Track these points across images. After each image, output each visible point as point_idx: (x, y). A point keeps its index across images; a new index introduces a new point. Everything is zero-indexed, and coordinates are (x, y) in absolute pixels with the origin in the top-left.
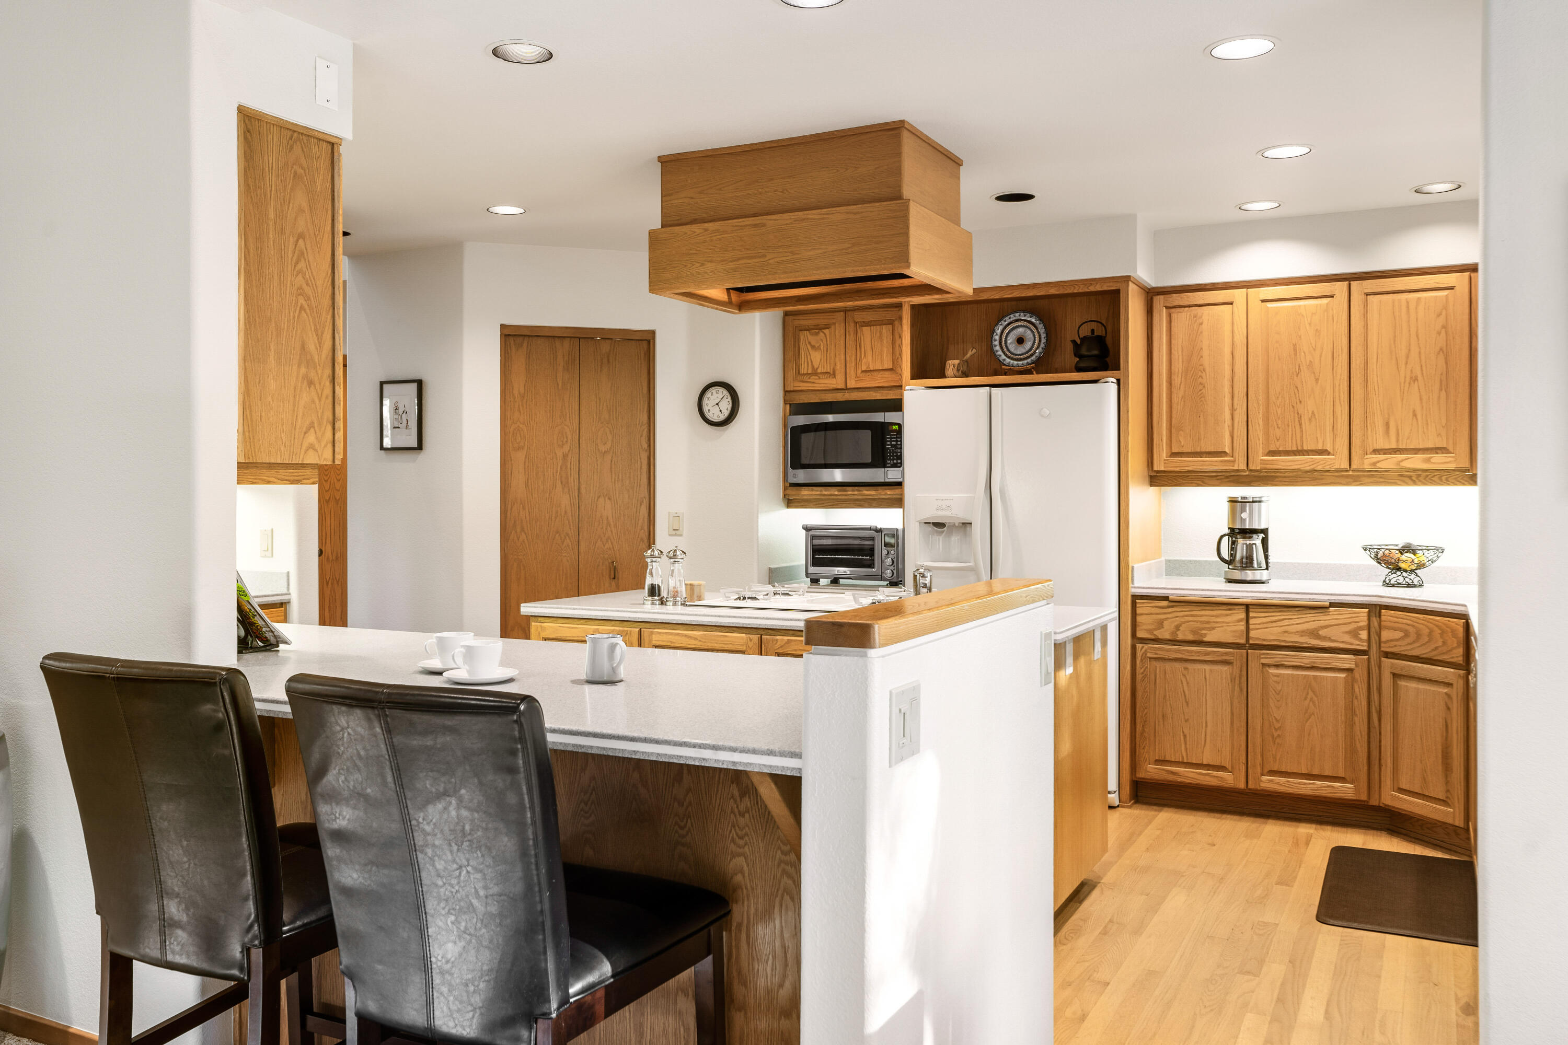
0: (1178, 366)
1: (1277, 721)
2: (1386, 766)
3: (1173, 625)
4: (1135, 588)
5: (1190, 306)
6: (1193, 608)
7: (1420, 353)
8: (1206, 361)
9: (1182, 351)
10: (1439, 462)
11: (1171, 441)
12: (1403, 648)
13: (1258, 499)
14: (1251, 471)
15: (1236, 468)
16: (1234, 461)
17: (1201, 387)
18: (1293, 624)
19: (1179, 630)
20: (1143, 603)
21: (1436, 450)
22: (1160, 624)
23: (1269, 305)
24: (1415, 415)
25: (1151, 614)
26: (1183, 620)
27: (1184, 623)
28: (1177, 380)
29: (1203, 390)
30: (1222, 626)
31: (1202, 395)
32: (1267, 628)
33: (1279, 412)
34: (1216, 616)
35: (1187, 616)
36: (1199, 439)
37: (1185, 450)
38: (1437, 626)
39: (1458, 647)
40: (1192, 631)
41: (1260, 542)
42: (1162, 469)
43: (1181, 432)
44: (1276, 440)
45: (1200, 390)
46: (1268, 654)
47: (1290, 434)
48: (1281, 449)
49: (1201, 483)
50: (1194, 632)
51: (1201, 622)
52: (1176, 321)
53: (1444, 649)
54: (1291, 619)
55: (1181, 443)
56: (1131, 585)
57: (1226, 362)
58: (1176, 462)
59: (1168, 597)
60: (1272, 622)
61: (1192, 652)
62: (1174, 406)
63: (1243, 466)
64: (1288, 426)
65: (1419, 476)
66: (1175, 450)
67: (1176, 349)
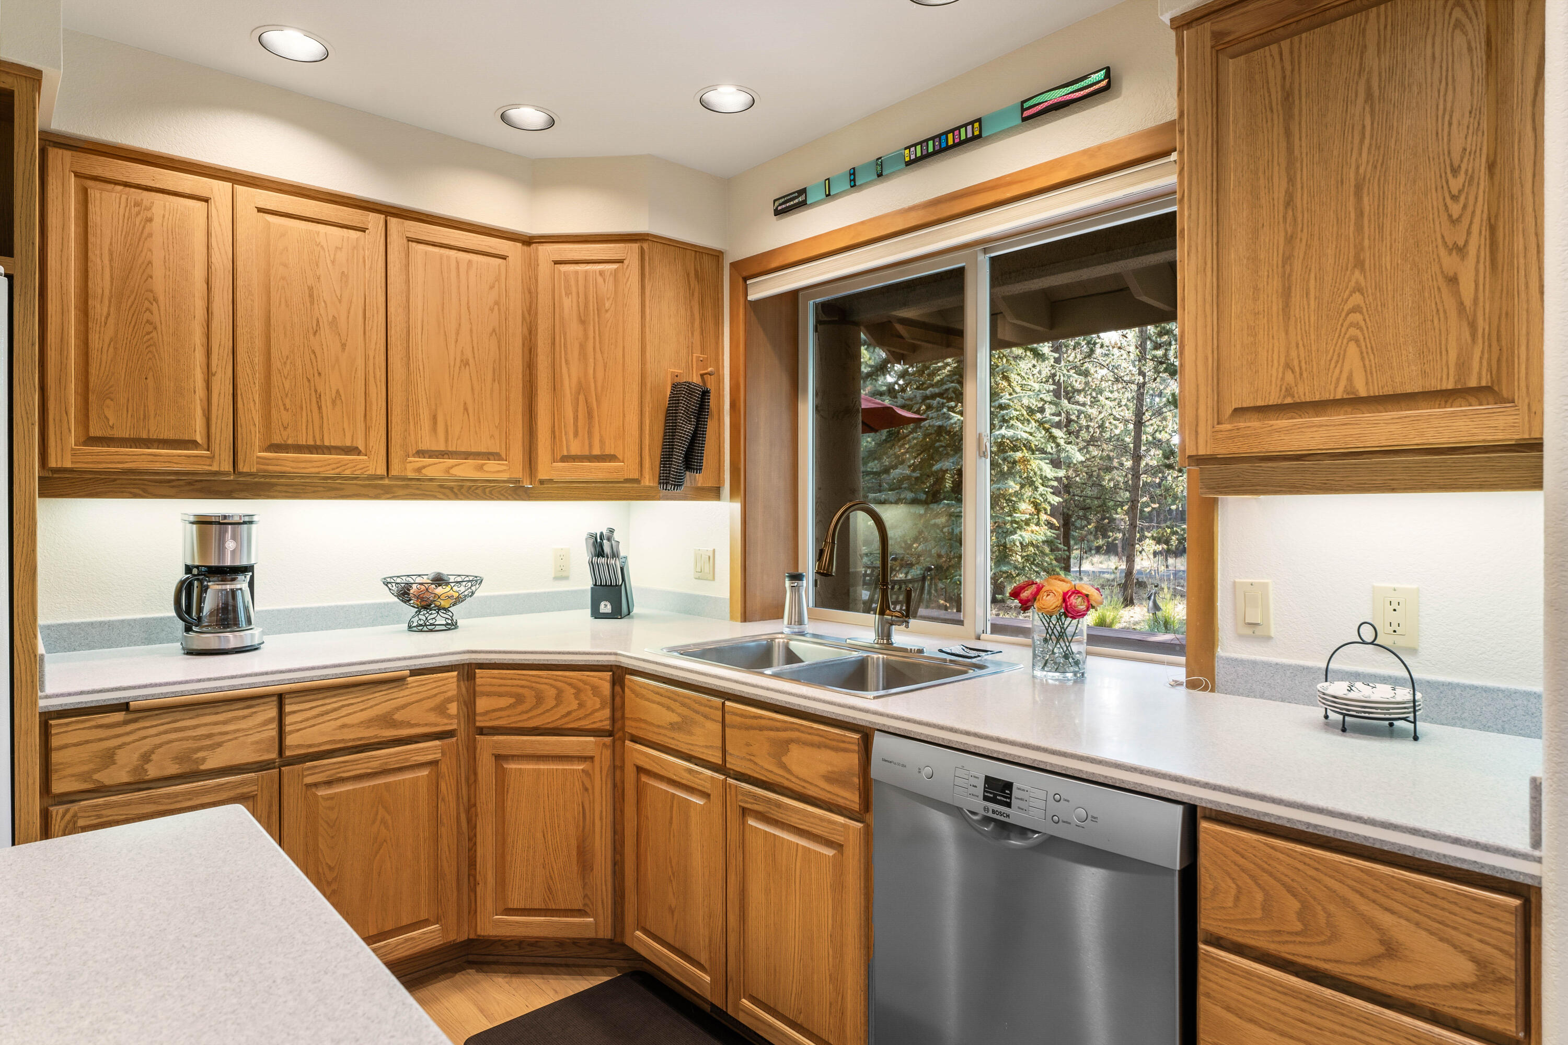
0: (102, 282)
1: (331, 868)
2: (485, 883)
3: (136, 756)
4: (47, 697)
5: (126, 185)
6: (178, 715)
7: (471, 330)
8: (159, 284)
9: (111, 260)
10: (494, 470)
11: (87, 416)
12: (513, 719)
13: (247, 519)
14: (241, 474)
15: (215, 468)
16: (212, 457)
17: (149, 328)
18: (355, 712)
19: (150, 761)
20: (67, 724)
21: (489, 456)
22: (108, 758)
23: (269, 218)
24: (466, 409)
25: (87, 742)
26: (157, 740)
27: (160, 745)
28: (99, 308)
29: (154, 334)
30: (236, 738)
31: (151, 342)
32: (314, 725)
33: (287, 386)
34: (225, 723)
35: (166, 732)
36: (145, 417)
37: (118, 433)
38: (570, 684)
39: (603, 707)
40: (176, 758)
41: (247, 584)
42: (68, 464)
43: (108, 402)
44: (282, 429)
45: (148, 333)
46: (316, 767)
47: (304, 420)
48: (290, 442)
49: (141, 492)
50: (179, 759)
51: (195, 738)
52: (98, 202)
53: (581, 713)
54: (352, 704)
55: (108, 420)
56: (40, 694)
57: (197, 295)
58: (98, 454)
59: (127, 704)
60: (322, 715)
61: (176, 795)
62: (94, 354)
63: (227, 466)
64: (302, 408)
65: (462, 486)
66: (95, 431)
67: (98, 252)
